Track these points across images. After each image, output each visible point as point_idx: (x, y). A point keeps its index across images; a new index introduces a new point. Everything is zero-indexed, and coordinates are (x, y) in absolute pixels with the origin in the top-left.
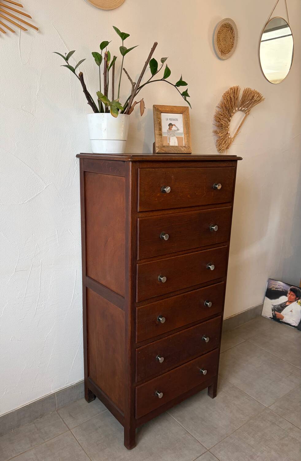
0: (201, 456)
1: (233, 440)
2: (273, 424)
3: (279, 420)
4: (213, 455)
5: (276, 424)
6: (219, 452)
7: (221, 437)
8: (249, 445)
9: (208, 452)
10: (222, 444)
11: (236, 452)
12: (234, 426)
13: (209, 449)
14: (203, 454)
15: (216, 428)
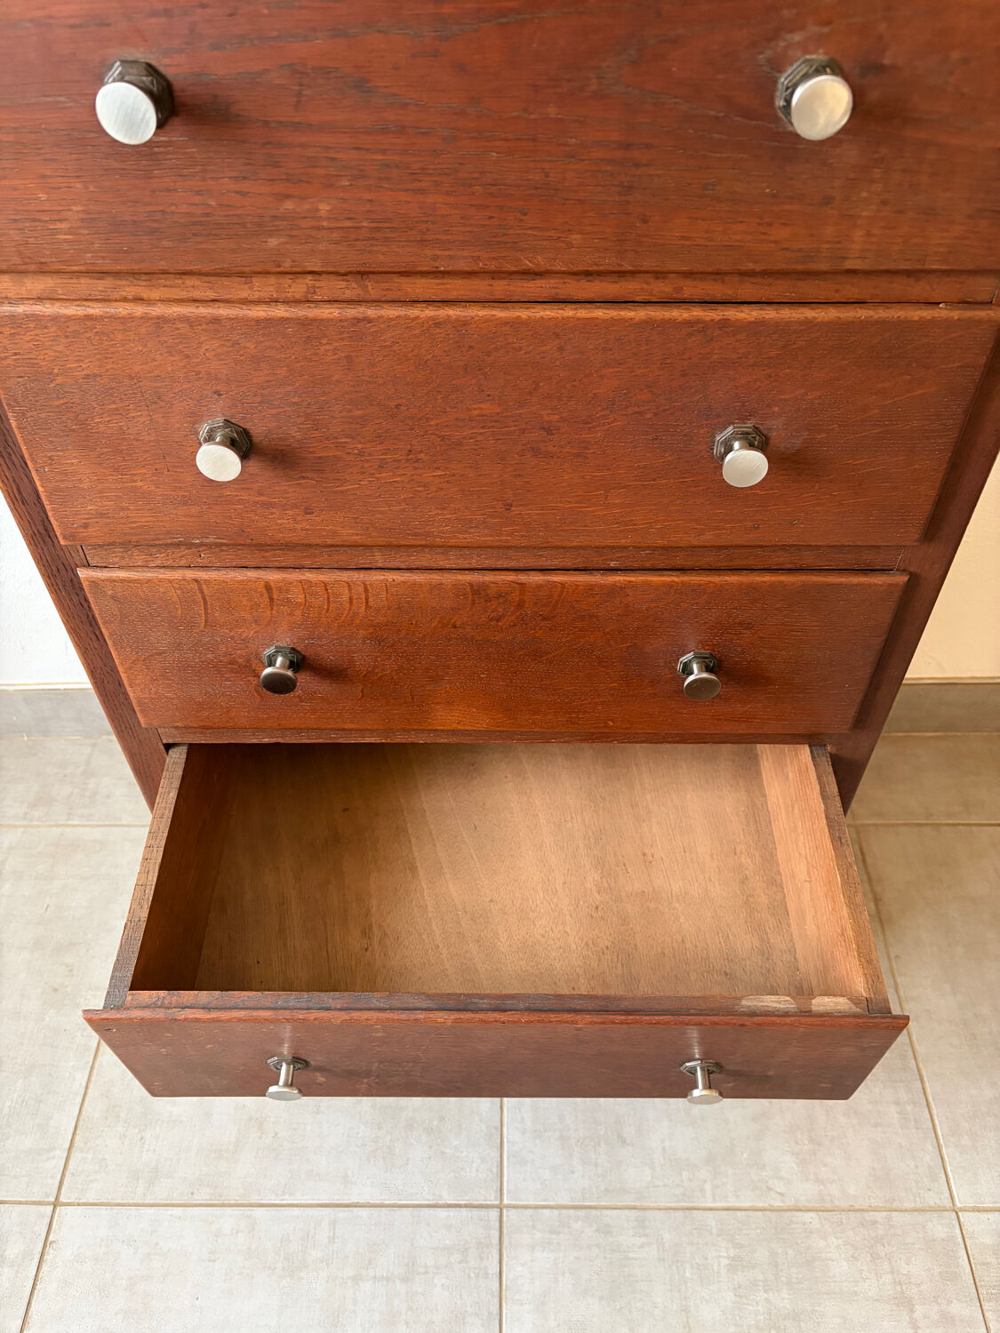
0: (452, 1212)
1: (639, 1241)
2: (904, 1302)
3: (949, 1302)
4: (495, 1241)
5: (912, 1311)
6: (533, 1248)
7: (607, 1190)
8: (686, 1310)
9: (494, 1214)
10: (577, 1226)
11: (601, 1298)
12: (708, 1187)
13: (508, 1206)
14: (466, 1206)
15: (623, 1141)
